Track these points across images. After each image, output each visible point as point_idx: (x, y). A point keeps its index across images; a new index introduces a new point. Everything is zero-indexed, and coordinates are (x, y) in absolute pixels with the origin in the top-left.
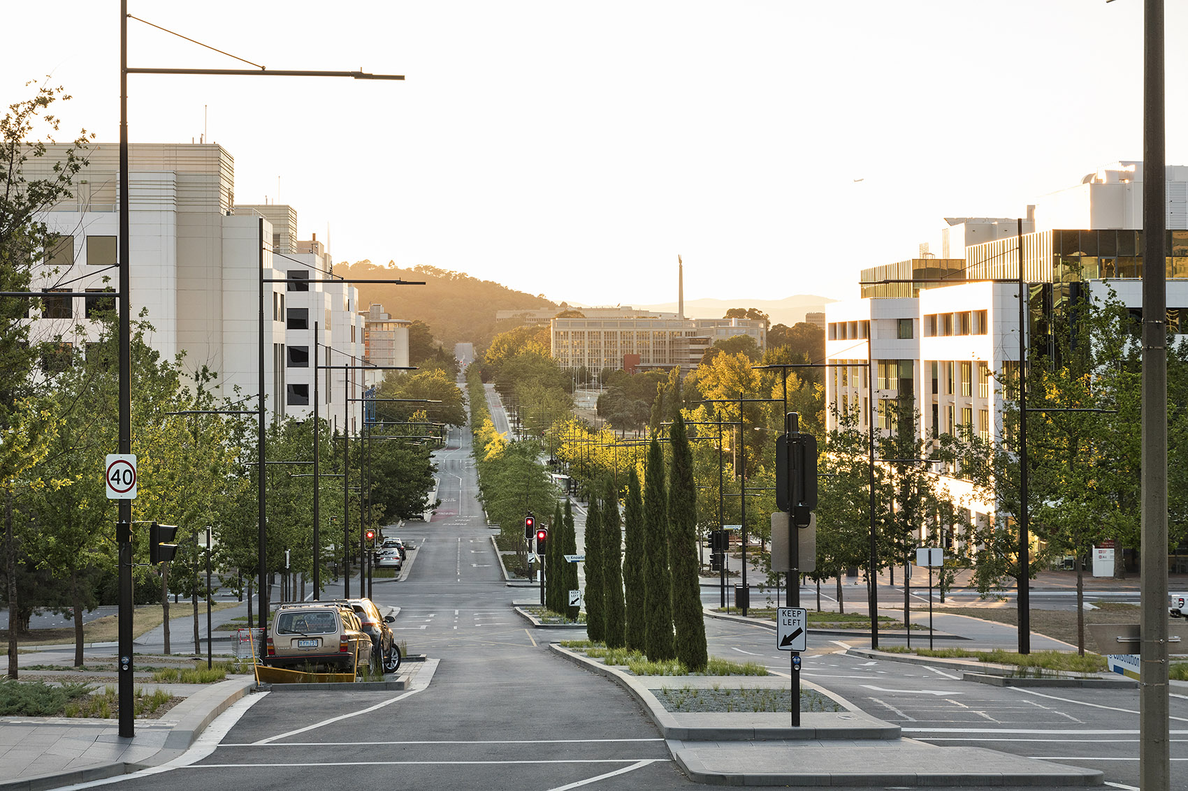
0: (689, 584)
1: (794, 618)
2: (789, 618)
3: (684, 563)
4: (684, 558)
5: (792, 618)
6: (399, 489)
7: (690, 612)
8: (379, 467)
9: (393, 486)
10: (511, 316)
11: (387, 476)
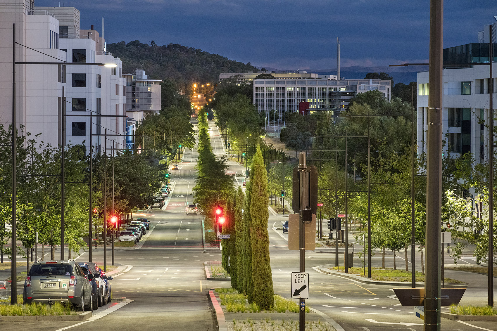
0: (263, 255)
1: (302, 279)
2: (299, 278)
3: (260, 242)
4: (260, 239)
5: (300, 279)
6: (138, 190)
7: (263, 273)
8: (125, 176)
9: (135, 188)
10: (229, 77)
11: (130, 181)
